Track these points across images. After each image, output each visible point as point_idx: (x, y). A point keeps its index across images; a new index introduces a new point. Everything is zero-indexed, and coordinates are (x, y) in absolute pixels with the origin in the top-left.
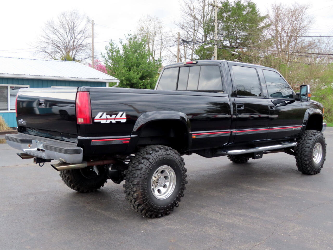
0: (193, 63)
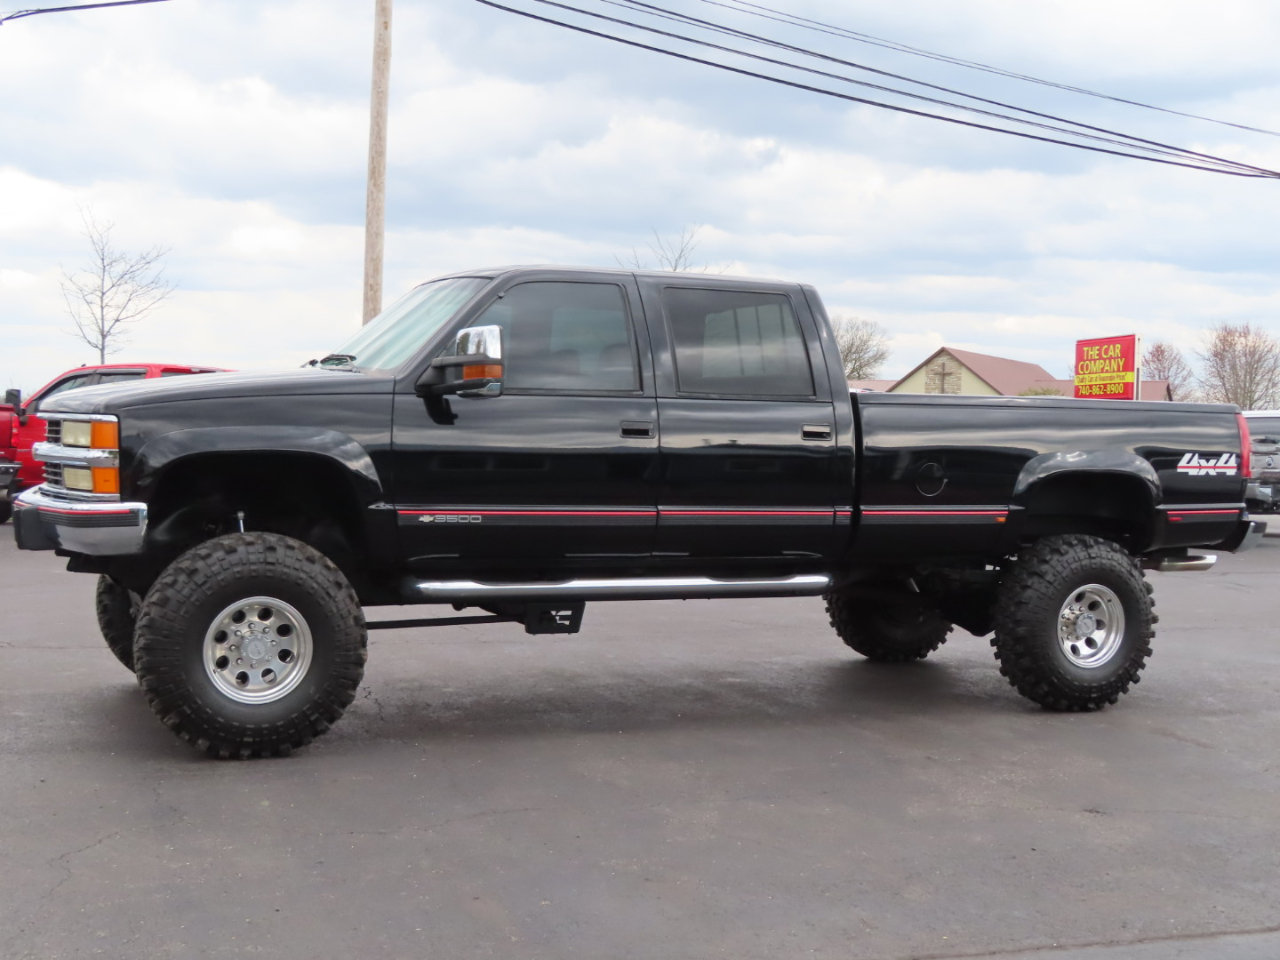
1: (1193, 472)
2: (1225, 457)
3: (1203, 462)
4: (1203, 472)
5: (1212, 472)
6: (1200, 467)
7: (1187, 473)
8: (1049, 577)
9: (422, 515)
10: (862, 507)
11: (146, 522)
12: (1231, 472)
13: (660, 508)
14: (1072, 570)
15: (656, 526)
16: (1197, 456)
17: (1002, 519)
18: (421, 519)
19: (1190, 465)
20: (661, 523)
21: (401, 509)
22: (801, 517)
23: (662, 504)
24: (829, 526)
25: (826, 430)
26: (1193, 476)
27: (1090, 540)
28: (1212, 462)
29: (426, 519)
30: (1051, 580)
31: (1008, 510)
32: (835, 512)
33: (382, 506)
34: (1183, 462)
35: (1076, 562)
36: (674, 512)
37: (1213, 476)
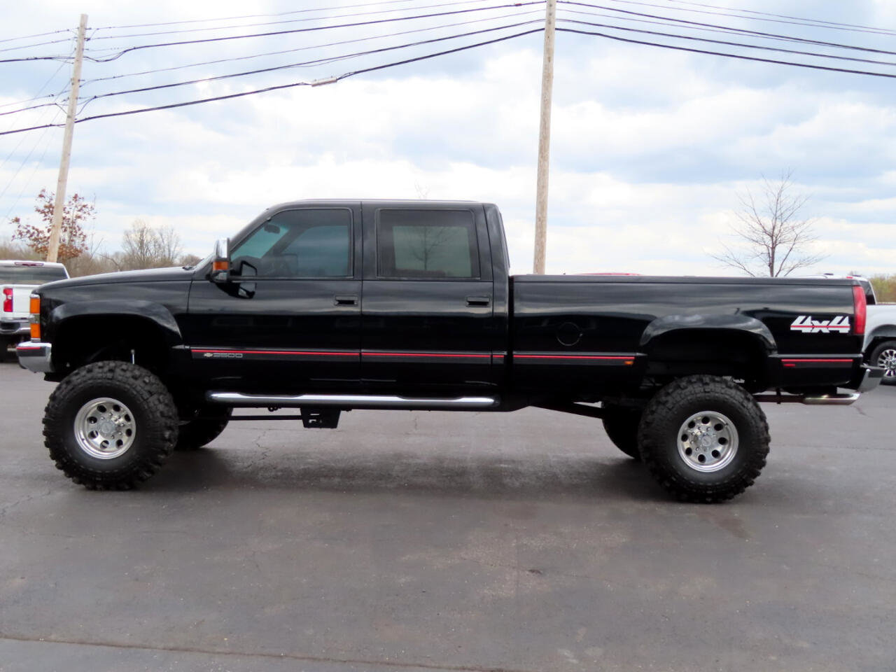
1: (805, 330)
3: (816, 323)
4: (816, 330)
5: (825, 331)
6: (813, 327)
8: (669, 405)
9: (206, 352)
10: (514, 353)
11: (50, 354)
12: (846, 330)
13: (363, 350)
14: (688, 400)
15: (361, 362)
16: (810, 318)
17: (629, 363)
18: (205, 355)
19: (804, 324)
20: (363, 360)
21: (195, 349)
22: (466, 359)
23: (364, 348)
24: (487, 365)
25: (487, 300)
26: (806, 333)
27: (707, 379)
28: (825, 323)
29: (208, 355)
30: (670, 407)
31: (635, 356)
32: (492, 355)
33: (181, 347)
34: (797, 322)
35: (693, 394)
36: (369, 353)
37: (826, 334)
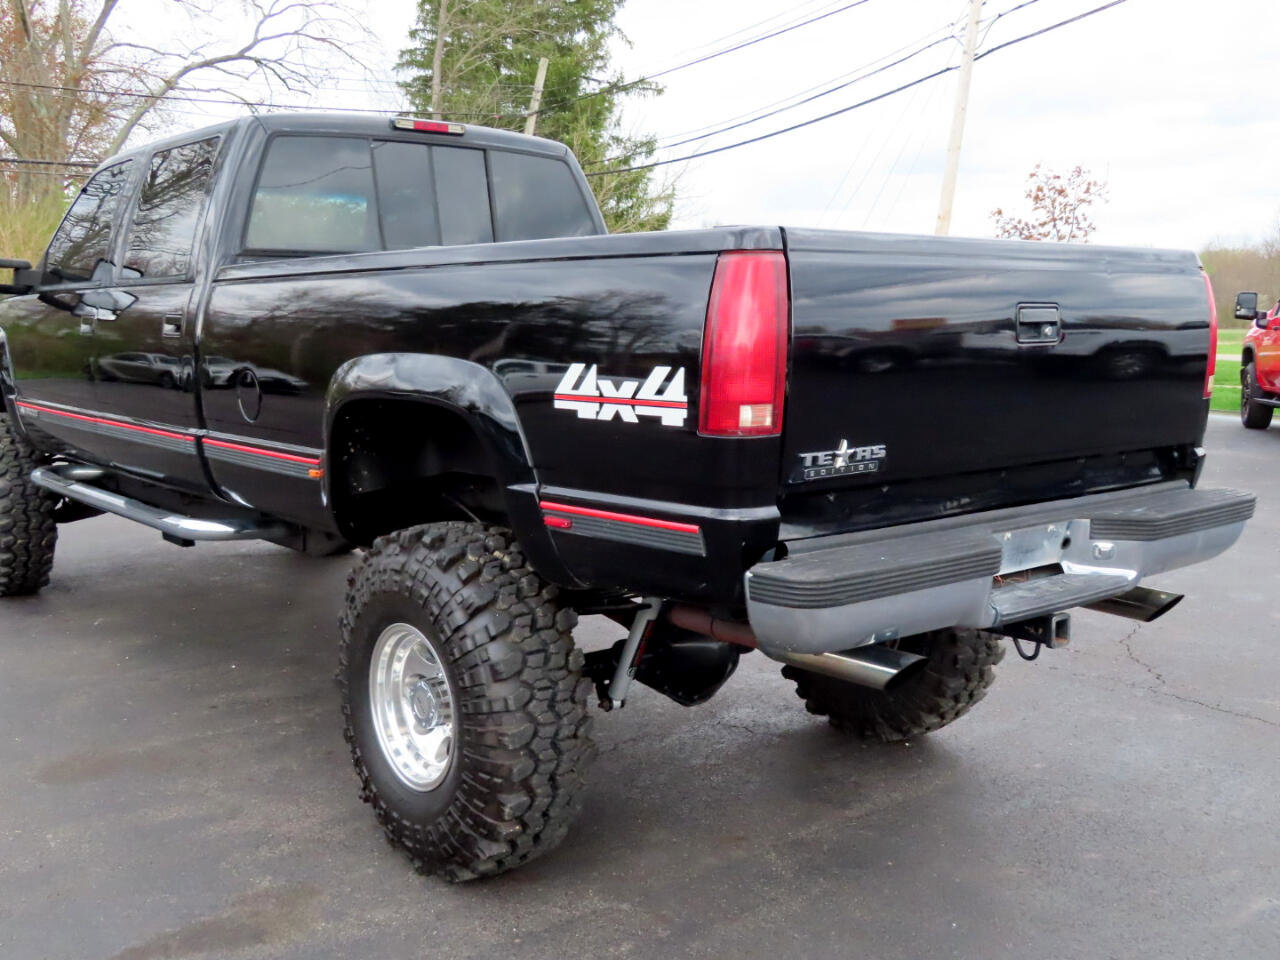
0: (450, 130)
1: (586, 411)
2: (660, 372)
3: (607, 387)
5: (629, 415)
6: (601, 400)
7: (574, 413)
10: (204, 431)
12: (677, 419)
17: (314, 473)
19: (580, 392)
22: (166, 438)
28: (628, 388)
32: (185, 435)
34: (568, 381)
37: (630, 426)
